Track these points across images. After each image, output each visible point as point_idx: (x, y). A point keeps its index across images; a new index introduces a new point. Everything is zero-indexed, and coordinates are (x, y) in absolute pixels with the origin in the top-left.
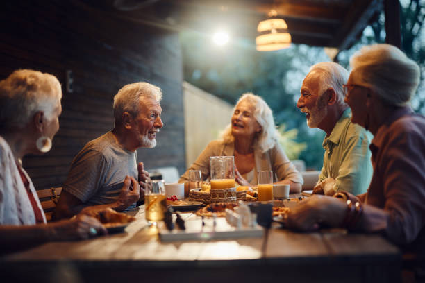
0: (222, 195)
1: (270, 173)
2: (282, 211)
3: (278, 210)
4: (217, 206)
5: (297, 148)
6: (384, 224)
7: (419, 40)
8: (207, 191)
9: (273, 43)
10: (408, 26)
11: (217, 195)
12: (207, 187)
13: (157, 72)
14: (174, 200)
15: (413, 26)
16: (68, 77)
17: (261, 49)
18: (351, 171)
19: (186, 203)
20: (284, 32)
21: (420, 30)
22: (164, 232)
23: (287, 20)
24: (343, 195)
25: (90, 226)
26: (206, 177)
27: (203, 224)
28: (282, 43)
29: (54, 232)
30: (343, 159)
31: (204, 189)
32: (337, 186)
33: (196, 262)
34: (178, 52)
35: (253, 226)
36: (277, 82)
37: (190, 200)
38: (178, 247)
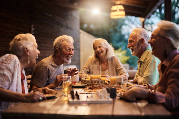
0: (95, 82)
1: (115, 73)
2: (120, 90)
3: (118, 90)
4: (93, 87)
5: (126, 58)
6: (164, 101)
7: (178, 14)
8: (89, 80)
9: (118, 15)
10: (173, 8)
11: (93, 82)
12: (89, 78)
13: (69, 26)
14: (75, 83)
15: (175, 8)
16: (32, 28)
17: (112, 17)
18: (149, 74)
19: (80, 84)
20: (122, 11)
21: (178, 10)
22: (71, 100)
23: (124, 6)
24: (146, 85)
25: (39, 96)
26: (89, 73)
27: (87, 97)
28: (121, 15)
29: (24, 98)
30: (146, 69)
31: (87, 78)
32: (143, 80)
33: (84, 116)
34: (78, 17)
35: (108, 99)
36: (118, 30)
37: (82, 83)
38: (76, 108)
